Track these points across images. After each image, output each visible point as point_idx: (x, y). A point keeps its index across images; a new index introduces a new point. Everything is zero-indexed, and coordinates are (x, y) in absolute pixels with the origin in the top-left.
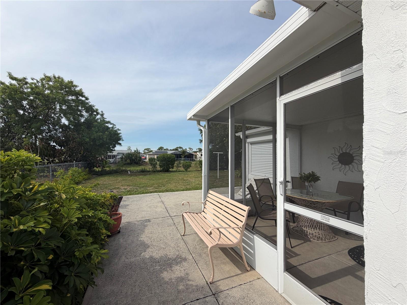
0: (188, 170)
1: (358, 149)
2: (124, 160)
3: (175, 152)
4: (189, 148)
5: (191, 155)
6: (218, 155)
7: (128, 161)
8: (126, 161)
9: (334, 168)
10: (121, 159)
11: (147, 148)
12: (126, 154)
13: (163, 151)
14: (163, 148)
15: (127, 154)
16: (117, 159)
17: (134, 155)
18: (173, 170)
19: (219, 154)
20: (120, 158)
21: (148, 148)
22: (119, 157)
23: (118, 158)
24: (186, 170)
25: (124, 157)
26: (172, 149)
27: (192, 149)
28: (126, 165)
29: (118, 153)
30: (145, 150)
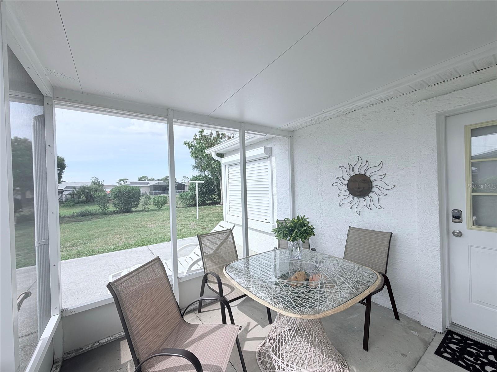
0: (163, 208)
1: (379, 168)
2: (76, 197)
3: (159, 182)
4: (184, 177)
5: (182, 186)
6: (197, 185)
7: (83, 198)
8: (80, 198)
9: (342, 202)
10: (72, 195)
11: (123, 178)
12: (79, 187)
13: (147, 181)
14: (147, 177)
15: (81, 188)
16: (64, 196)
17: (92, 188)
18: (137, 209)
19: (199, 184)
20: (70, 194)
21: (125, 178)
22: (68, 193)
23: (66, 195)
24: (160, 208)
25: (75, 192)
26: (160, 179)
27: (187, 177)
28: (79, 204)
29: (67, 187)
30: (120, 181)
